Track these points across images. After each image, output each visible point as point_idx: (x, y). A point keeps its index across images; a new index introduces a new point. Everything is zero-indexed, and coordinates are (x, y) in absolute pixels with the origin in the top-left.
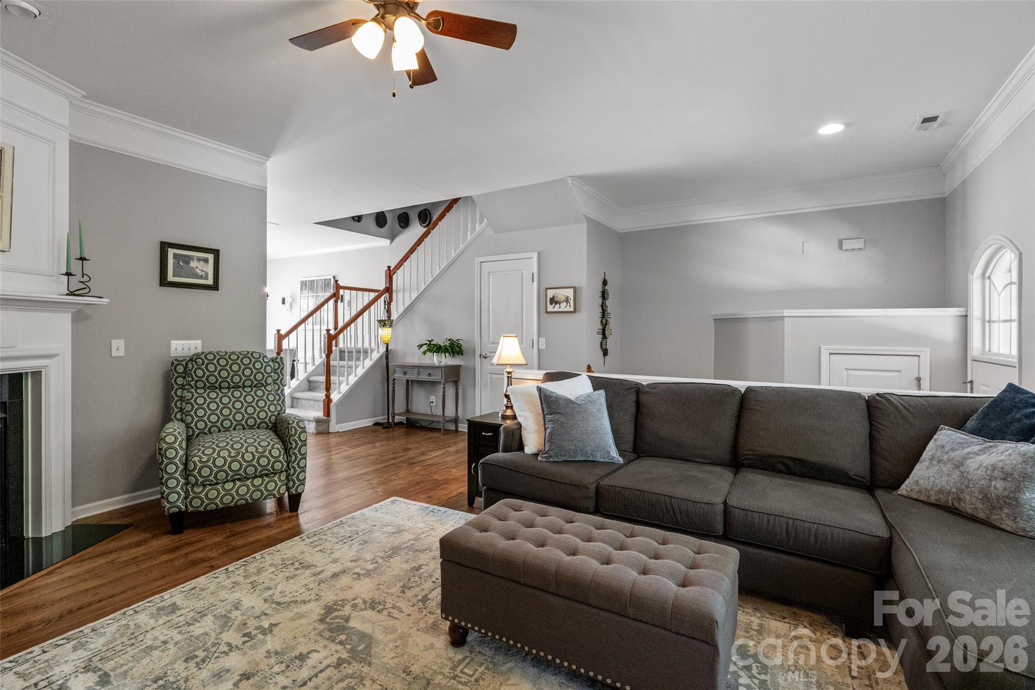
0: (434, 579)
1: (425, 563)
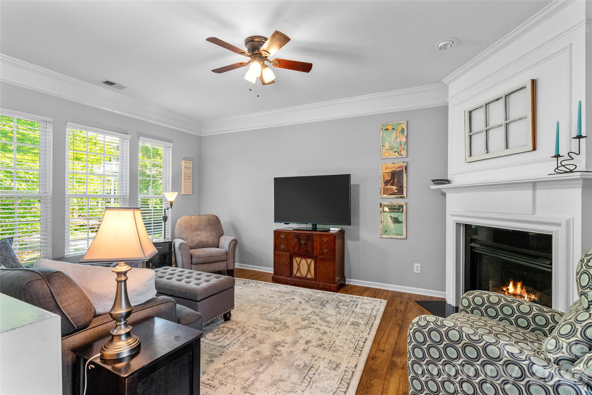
0: (239, 342)
1: (246, 352)
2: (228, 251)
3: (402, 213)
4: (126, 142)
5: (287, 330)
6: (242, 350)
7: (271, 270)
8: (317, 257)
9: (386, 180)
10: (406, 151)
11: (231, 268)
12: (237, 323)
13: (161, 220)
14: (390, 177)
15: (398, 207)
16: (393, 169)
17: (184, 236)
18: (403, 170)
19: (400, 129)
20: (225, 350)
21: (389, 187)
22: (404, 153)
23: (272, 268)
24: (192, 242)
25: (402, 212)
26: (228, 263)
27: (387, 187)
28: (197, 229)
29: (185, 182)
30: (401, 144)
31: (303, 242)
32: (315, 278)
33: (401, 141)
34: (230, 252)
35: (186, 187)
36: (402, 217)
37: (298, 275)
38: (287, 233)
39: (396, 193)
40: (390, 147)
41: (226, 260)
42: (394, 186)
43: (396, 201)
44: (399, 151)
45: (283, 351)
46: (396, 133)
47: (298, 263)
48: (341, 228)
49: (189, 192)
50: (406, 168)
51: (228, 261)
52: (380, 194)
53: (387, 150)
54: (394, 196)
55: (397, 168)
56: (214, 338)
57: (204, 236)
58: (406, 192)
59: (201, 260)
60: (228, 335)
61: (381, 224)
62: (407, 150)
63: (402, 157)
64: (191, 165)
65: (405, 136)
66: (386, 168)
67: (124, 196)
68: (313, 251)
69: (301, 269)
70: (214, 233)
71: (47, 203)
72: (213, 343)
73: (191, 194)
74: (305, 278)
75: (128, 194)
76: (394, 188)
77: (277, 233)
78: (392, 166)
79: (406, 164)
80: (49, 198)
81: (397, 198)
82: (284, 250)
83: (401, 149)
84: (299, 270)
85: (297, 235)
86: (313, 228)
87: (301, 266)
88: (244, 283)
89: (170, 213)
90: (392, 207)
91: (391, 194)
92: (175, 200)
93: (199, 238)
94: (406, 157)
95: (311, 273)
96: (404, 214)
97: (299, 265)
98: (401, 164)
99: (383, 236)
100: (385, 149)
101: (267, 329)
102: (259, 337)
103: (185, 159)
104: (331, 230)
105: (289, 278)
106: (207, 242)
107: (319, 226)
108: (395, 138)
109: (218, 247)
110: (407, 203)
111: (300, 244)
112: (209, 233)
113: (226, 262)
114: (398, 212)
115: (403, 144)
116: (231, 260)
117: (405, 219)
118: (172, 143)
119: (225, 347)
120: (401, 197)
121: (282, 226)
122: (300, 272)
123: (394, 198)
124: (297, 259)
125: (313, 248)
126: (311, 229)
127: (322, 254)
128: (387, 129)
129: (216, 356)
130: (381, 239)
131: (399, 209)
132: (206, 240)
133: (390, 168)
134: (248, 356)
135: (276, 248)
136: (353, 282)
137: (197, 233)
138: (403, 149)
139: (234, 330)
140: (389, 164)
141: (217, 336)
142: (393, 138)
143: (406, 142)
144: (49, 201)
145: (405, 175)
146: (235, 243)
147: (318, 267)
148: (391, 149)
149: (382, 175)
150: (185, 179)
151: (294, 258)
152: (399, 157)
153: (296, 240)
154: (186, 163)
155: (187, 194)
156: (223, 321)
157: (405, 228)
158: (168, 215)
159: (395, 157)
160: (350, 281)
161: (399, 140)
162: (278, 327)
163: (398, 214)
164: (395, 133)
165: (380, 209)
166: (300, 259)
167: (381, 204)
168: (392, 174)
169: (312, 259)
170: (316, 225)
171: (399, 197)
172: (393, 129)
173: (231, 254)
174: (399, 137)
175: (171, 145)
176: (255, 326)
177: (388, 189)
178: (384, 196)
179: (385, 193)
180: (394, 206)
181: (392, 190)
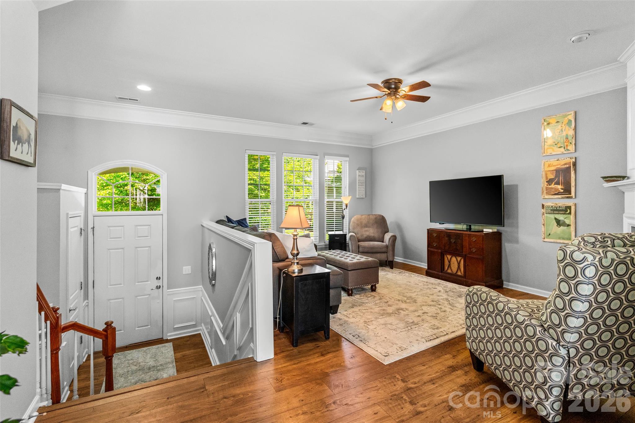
0: (375, 302)
2: (388, 245)
3: (569, 216)
4: (317, 161)
5: (414, 304)
6: (374, 307)
7: (425, 266)
8: (465, 255)
9: (550, 179)
10: (574, 146)
11: (390, 259)
12: (379, 294)
13: (340, 218)
14: (555, 175)
15: (565, 208)
16: (557, 167)
17: (356, 231)
18: (571, 167)
19: (566, 120)
20: (364, 304)
21: (552, 186)
22: (571, 148)
23: (425, 263)
24: (362, 235)
25: (570, 213)
26: (388, 255)
27: (550, 186)
28: (366, 226)
29: (359, 188)
30: (567, 138)
31: (453, 241)
32: (465, 276)
33: (567, 135)
34: (390, 246)
35: (360, 192)
36: (570, 220)
37: (449, 271)
38: (439, 232)
39: (562, 192)
40: (554, 142)
41: (387, 253)
42: (559, 185)
43: (562, 202)
44: (565, 146)
45: (402, 313)
46: (562, 126)
47: (449, 260)
48: (497, 230)
49: (363, 196)
50: (575, 164)
51: (388, 253)
52: (542, 195)
53: (550, 146)
54: (560, 196)
55: (563, 165)
56: (360, 298)
57: (371, 232)
58: (574, 191)
59: (366, 250)
60: (369, 299)
61: (543, 227)
62: (575, 144)
63: (569, 152)
64: (364, 173)
65: (573, 129)
66: (549, 166)
67: (316, 200)
68: (462, 249)
69: (452, 266)
70: (380, 230)
71: (274, 205)
72: (357, 300)
73: (364, 197)
74: (456, 275)
75: (318, 199)
76: (559, 187)
77: (430, 232)
78: (556, 163)
79: (574, 160)
80: (275, 202)
81: (562, 198)
82: (436, 248)
83: (567, 144)
84: (449, 267)
85: (448, 234)
86: (467, 229)
87: (452, 263)
88: (400, 273)
89: (348, 212)
90: (556, 208)
91: (555, 194)
92: (349, 202)
93: (367, 233)
94: (574, 151)
95: (460, 270)
96: (572, 217)
97: (450, 262)
98: (568, 160)
99: (546, 240)
100: (547, 145)
101: (399, 300)
102: (389, 303)
103: (359, 169)
104: (484, 231)
105: (440, 273)
106: (374, 236)
107: (474, 227)
108: (560, 132)
109: (383, 242)
110: (575, 204)
111: (450, 242)
112: (376, 230)
113: (386, 254)
114: (564, 214)
115: (570, 138)
116: (390, 253)
117: (573, 222)
118: (348, 157)
119: (364, 303)
120: (568, 197)
121: (437, 226)
122: (451, 269)
123: (559, 198)
124: (448, 256)
125: (462, 247)
126: (465, 230)
127: (471, 253)
128: (550, 123)
129: (357, 306)
130: (545, 242)
131: (566, 210)
132: (372, 235)
133: (554, 166)
134: (377, 309)
135: (429, 245)
136: (512, 286)
137: (366, 229)
138: (571, 143)
139: (375, 297)
140: (553, 161)
141: (362, 297)
142: (557, 132)
143: (574, 135)
144: (275, 204)
145: (573, 173)
146: (394, 238)
147: (468, 265)
148: (556, 144)
149: (544, 174)
150: (359, 185)
151: (445, 256)
153: (447, 238)
154: (360, 172)
155: (361, 197)
156: (370, 291)
157: (574, 231)
158: (346, 214)
159: (560, 153)
160: (508, 285)
161: (564, 134)
162: (408, 301)
163: (565, 216)
164: (560, 126)
165: (543, 210)
166: (451, 256)
167: (543, 206)
168: (556, 172)
169: (461, 257)
170: (470, 226)
171: (566, 197)
172: (558, 122)
173: (390, 248)
174: (565, 130)
175: (347, 159)
176: (391, 298)
177: (552, 189)
178: (547, 197)
179: (548, 193)
180: (560, 207)
181: (558, 189)
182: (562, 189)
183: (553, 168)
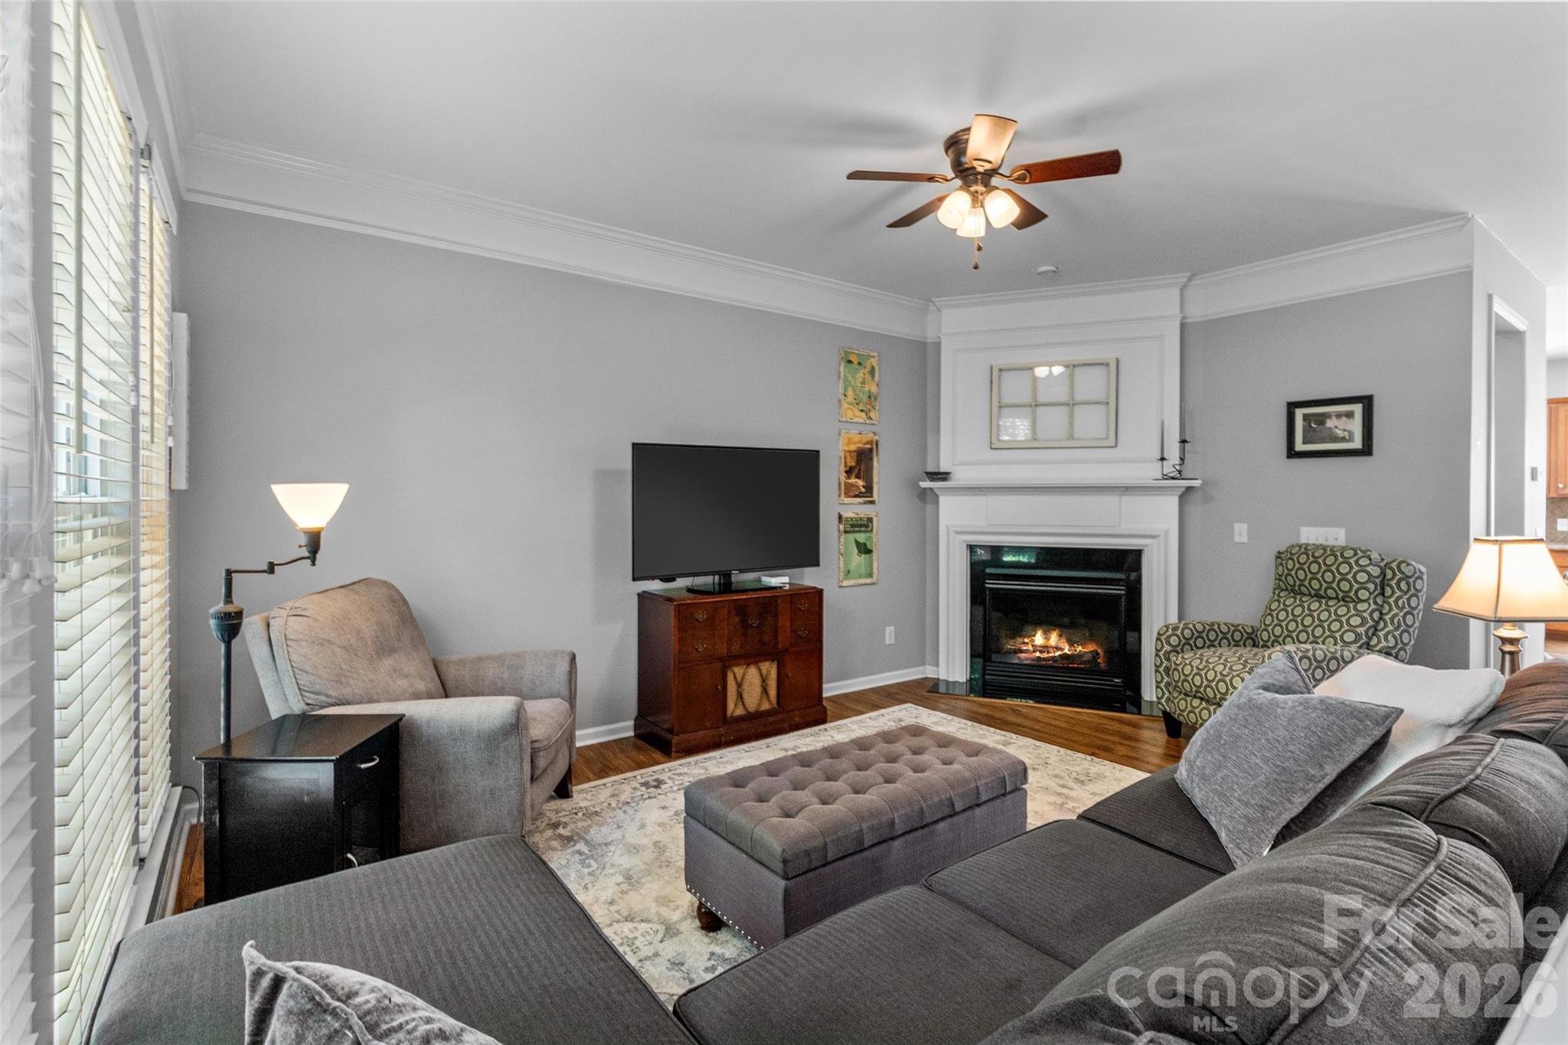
3: (871, 534)
8: (782, 652)
9: (849, 467)
10: (877, 413)
14: (855, 461)
15: (867, 521)
16: (858, 445)
18: (873, 448)
19: (869, 366)
21: (853, 480)
22: (874, 415)
25: (872, 530)
27: (850, 481)
30: (870, 397)
31: (753, 622)
32: (781, 706)
33: (870, 391)
36: (871, 541)
37: (739, 711)
39: (863, 493)
40: (855, 399)
42: (860, 479)
43: (864, 510)
44: (868, 411)
46: (864, 373)
47: (739, 680)
50: (877, 445)
52: (840, 496)
53: (850, 403)
54: (861, 500)
55: (864, 444)
58: (876, 492)
61: (843, 557)
62: (879, 410)
63: (872, 422)
65: (876, 382)
66: (849, 442)
68: (776, 637)
69: (745, 696)
74: (757, 715)
76: (861, 483)
77: (685, 612)
78: (857, 438)
79: (877, 439)
81: (864, 503)
82: (704, 655)
83: (870, 407)
84: (740, 698)
85: (736, 605)
87: (745, 686)
90: (857, 521)
91: (856, 496)
94: (877, 423)
95: (768, 697)
96: (874, 534)
97: (739, 685)
98: (870, 436)
99: (845, 583)
100: (847, 403)
105: (721, 729)
108: (861, 383)
110: (878, 514)
111: (746, 627)
114: (866, 531)
115: (873, 398)
117: (875, 545)
120: (870, 502)
122: (744, 704)
123: (861, 503)
124: (736, 670)
125: (776, 632)
127: (797, 641)
128: (850, 362)
130: (843, 587)
131: (863, 525)
133: (856, 443)
138: (874, 407)
140: (853, 434)
142: (859, 382)
143: (878, 394)
145: (875, 459)
147: (787, 676)
148: (857, 404)
149: (843, 455)
151: (728, 670)
152: (868, 421)
153: (737, 619)
157: (877, 561)
159: (862, 421)
161: (867, 387)
163: (867, 535)
164: (861, 372)
165: (841, 526)
166: (744, 667)
167: (840, 517)
168: (857, 455)
169: (770, 660)
171: (867, 501)
172: (859, 363)
174: (867, 381)
177: (852, 485)
178: (847, 500)
179: (847, 495)
180: (861, 519)
181: (857, 487)
182: (863, 487)
183: (853, 447)
